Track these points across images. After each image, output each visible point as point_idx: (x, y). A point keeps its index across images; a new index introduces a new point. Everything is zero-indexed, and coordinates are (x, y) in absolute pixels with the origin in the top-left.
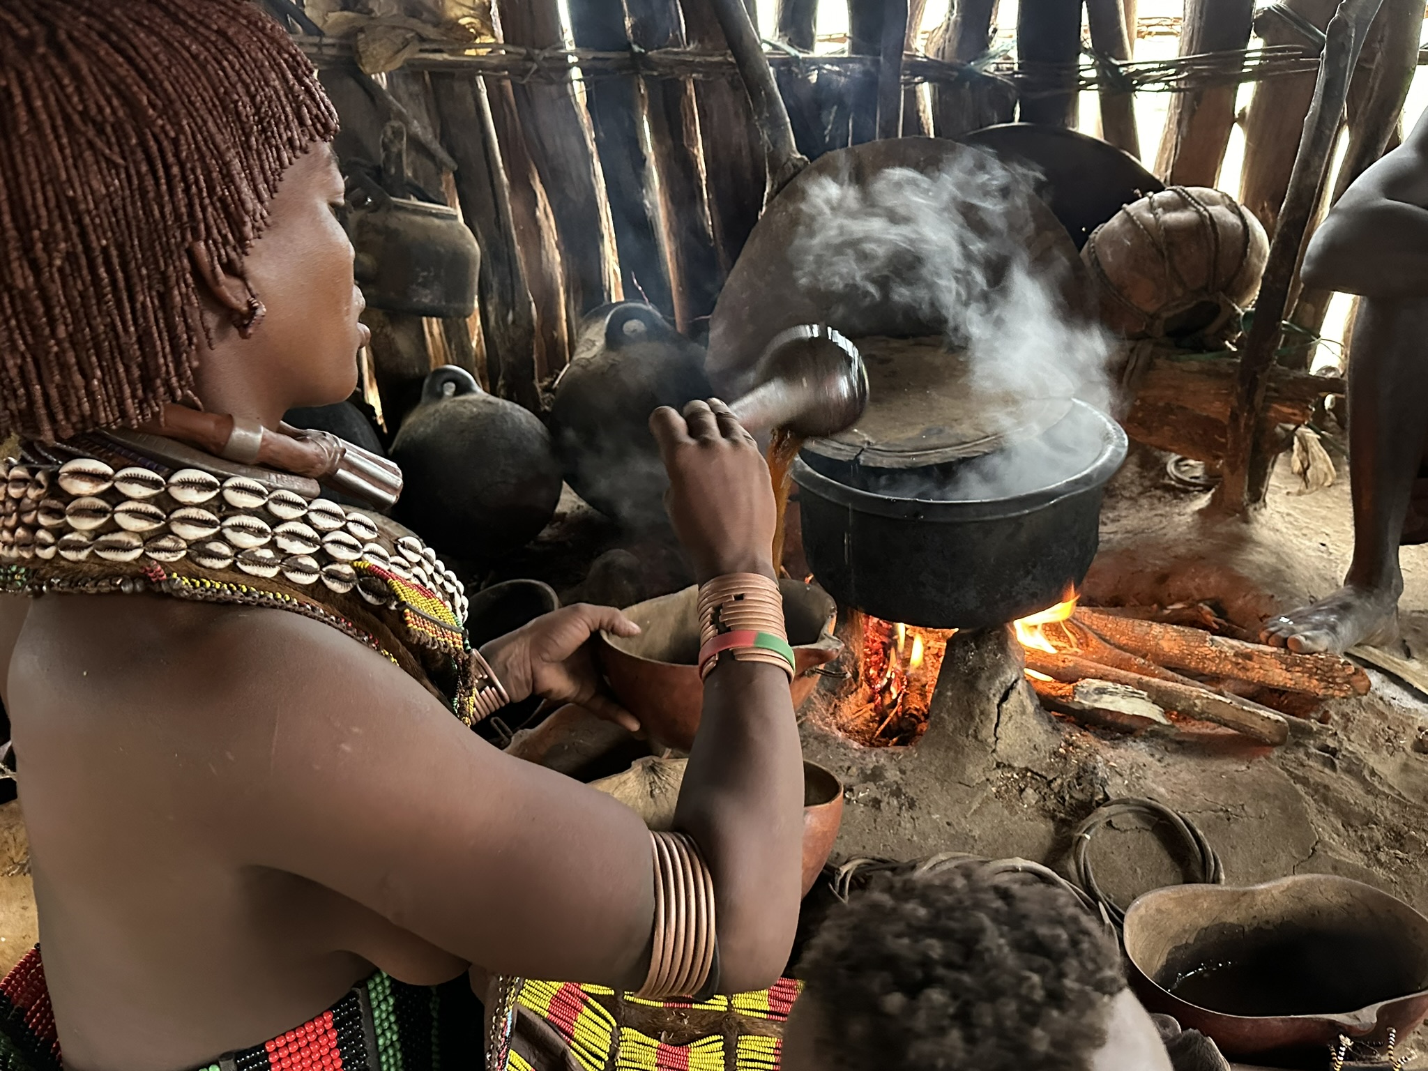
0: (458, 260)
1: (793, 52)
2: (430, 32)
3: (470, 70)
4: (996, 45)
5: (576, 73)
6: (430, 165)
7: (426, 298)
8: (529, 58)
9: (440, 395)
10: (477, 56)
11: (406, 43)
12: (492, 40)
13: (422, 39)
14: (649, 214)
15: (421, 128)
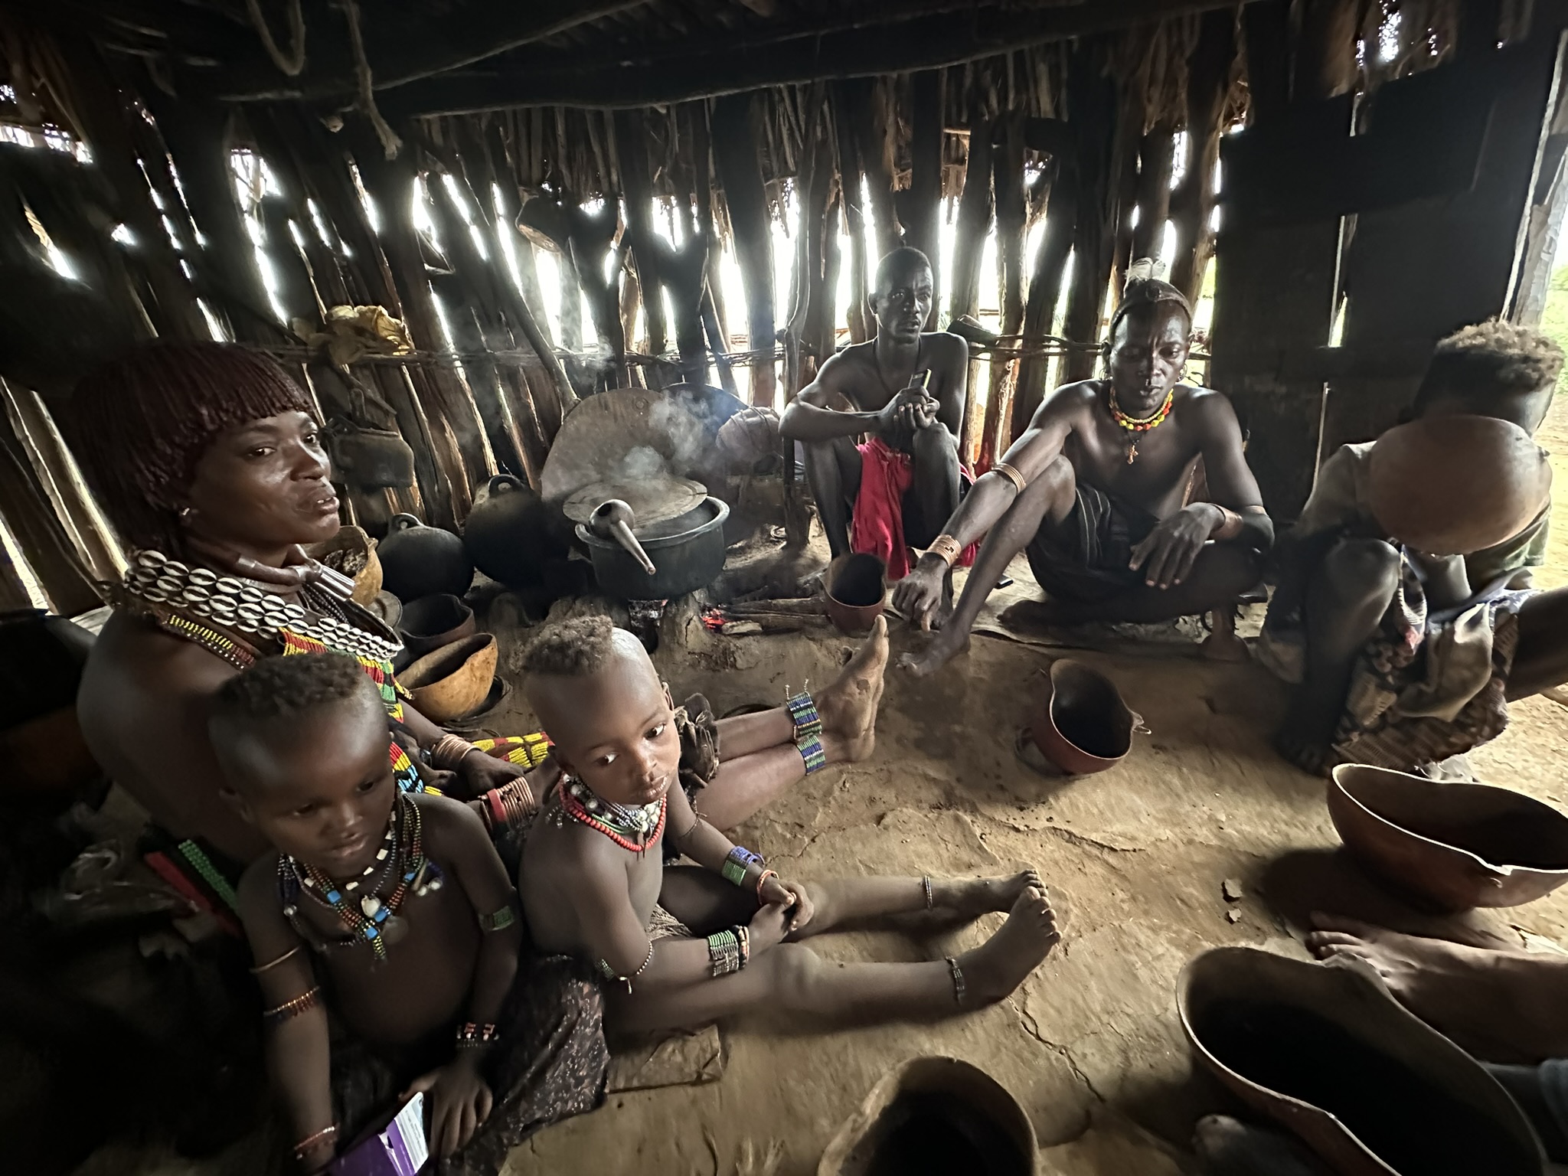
0: (402, 456)
1: (571, 352)
2: (372, 343)
3: (397, 363)
4: (668, 348)
5: (458, 364)
6: (379, 412)
7: (385, 477)
8: (429, 356)
9: (399, 529)
10: (401, 355)
11: (358, 350)
12: (407, 347)
13: (367, 347)
15: (373, 393)
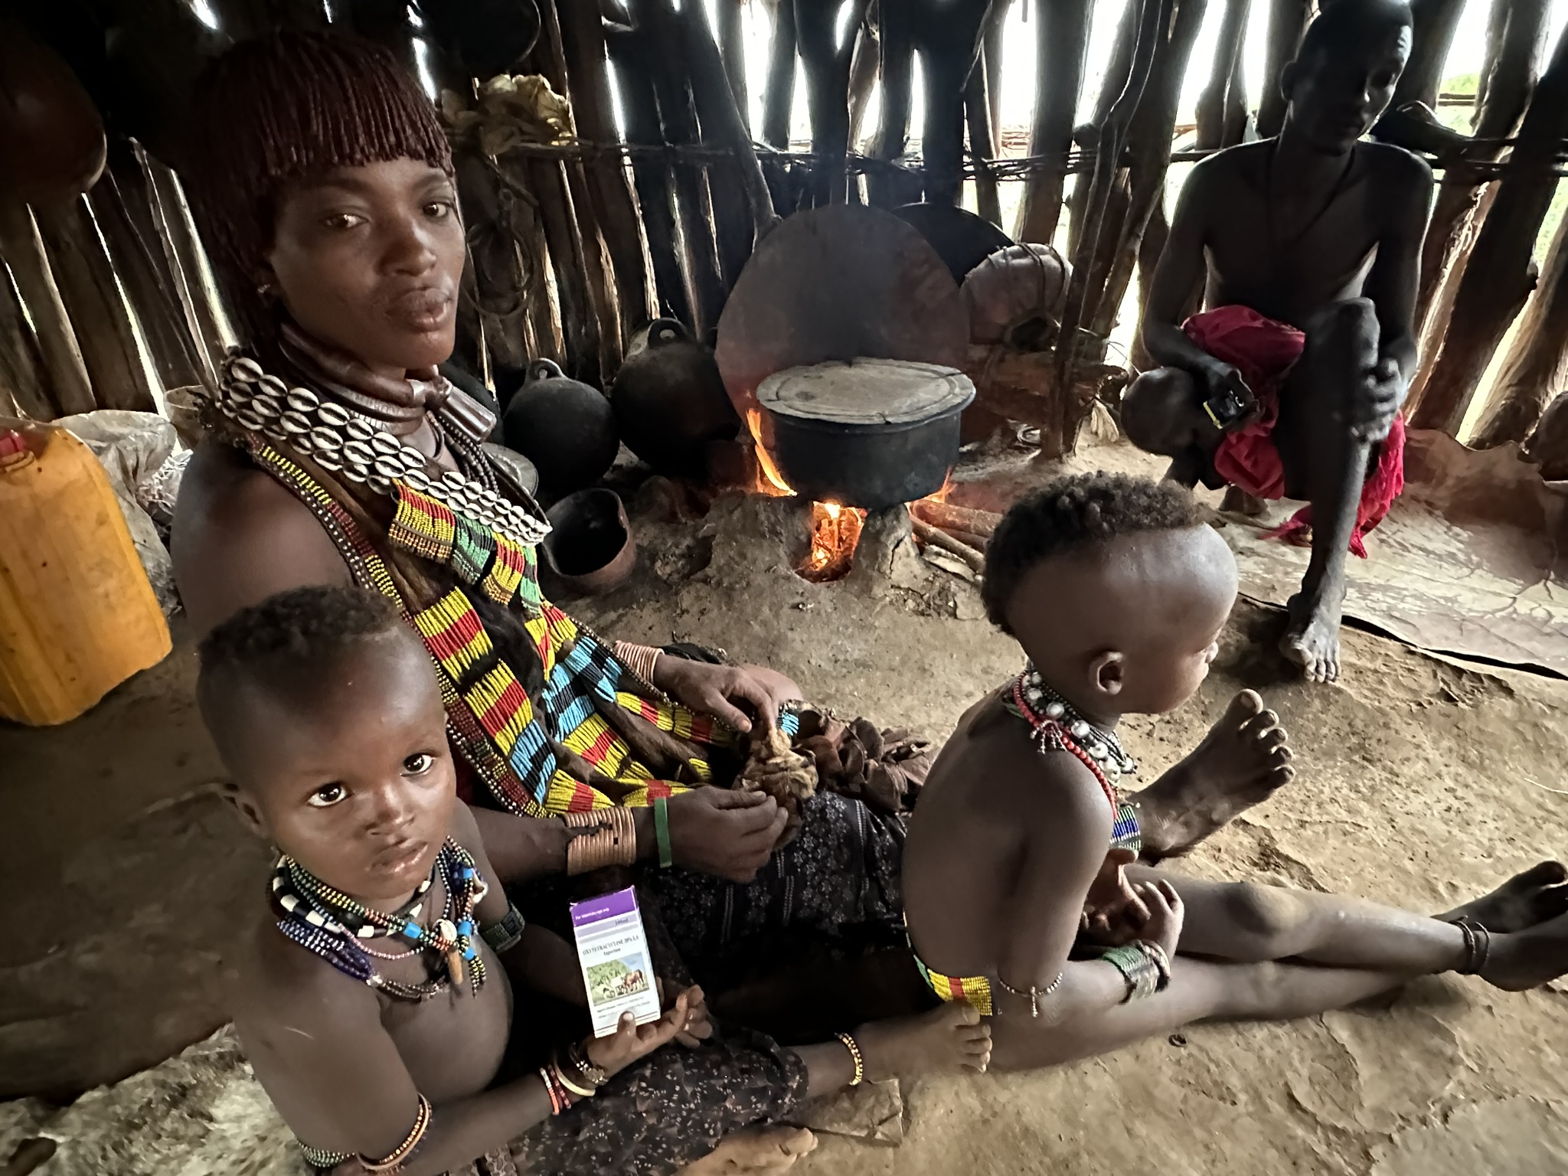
1: (774, 150)
2: (527, 127)
3: (555, 157)
4: (909, 149)
5: (627, 160)
8: (595, 148)
9: (538, 378)
10: (560, 146)
11: (511, 135)
12: (569, 135)
13: (522, 132)
14: (677, 260)
